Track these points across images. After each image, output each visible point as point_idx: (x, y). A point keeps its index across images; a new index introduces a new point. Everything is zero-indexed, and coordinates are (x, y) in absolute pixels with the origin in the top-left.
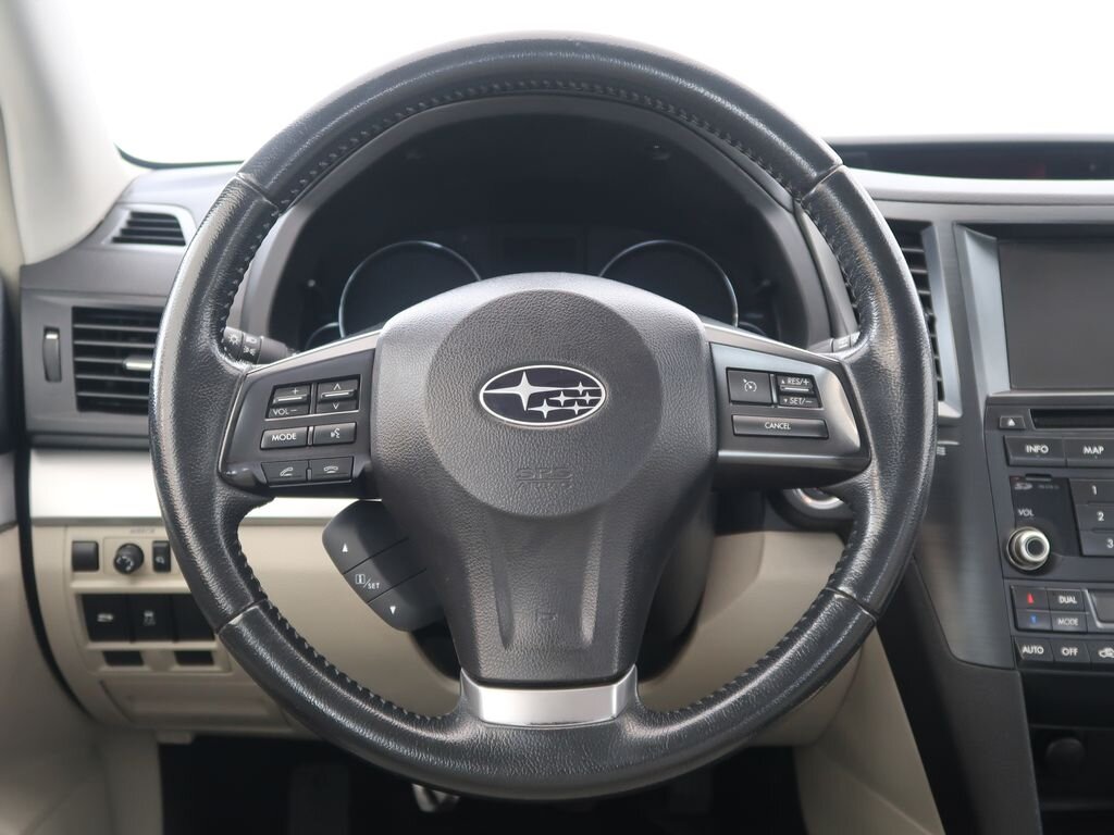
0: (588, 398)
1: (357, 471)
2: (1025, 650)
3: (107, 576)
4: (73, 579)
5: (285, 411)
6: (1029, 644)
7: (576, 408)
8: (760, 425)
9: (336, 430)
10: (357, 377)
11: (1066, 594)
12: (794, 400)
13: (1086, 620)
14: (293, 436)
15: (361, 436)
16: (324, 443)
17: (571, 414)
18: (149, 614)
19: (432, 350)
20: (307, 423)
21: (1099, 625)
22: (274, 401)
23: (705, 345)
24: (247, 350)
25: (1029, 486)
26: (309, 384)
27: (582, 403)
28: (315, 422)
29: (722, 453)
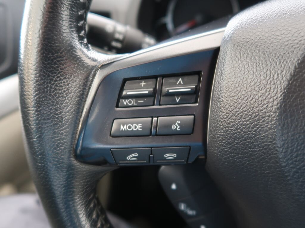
5: (133, 102)
9: (177, 122)
10: (198, 73)
14: (139, 126)
16: (166, 134)
20: (152, 114)
22: (124, 93)
26: (155, 77)
28: (159, 113)
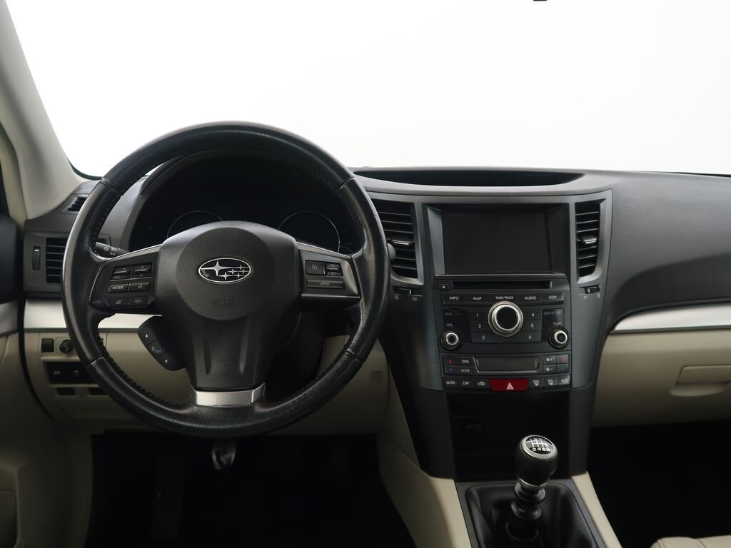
0: (243, 271)
1: (149, 302)
2: (448, 383)
3: (57, 354)
4: (42, 356)
5: (119, 277)
6: (449, 381)
7: (238, 276)
8: (318, 284)
9: (140, 285)
10: (151, 263)
11: (465, 359)
12: (332, 273)
13: (473, 370)
14: (122, 287)
15: (151, 287)
16: (136, 290)
17: (237, 278)
18: (76, 372)
19: (180, 252)
20: (129, 282)
21: (478, 372)
22: (115, 273)
23: (296, 252)
24: (111, 254)
25: (451, 314)
26: (130, 266)
27: (241, 273)
28: (132, 282)
29: (303, 295)
